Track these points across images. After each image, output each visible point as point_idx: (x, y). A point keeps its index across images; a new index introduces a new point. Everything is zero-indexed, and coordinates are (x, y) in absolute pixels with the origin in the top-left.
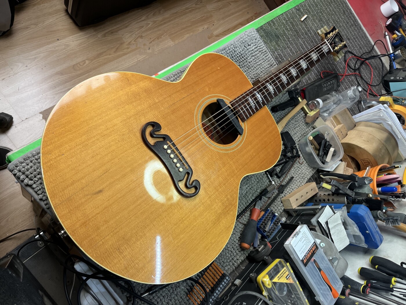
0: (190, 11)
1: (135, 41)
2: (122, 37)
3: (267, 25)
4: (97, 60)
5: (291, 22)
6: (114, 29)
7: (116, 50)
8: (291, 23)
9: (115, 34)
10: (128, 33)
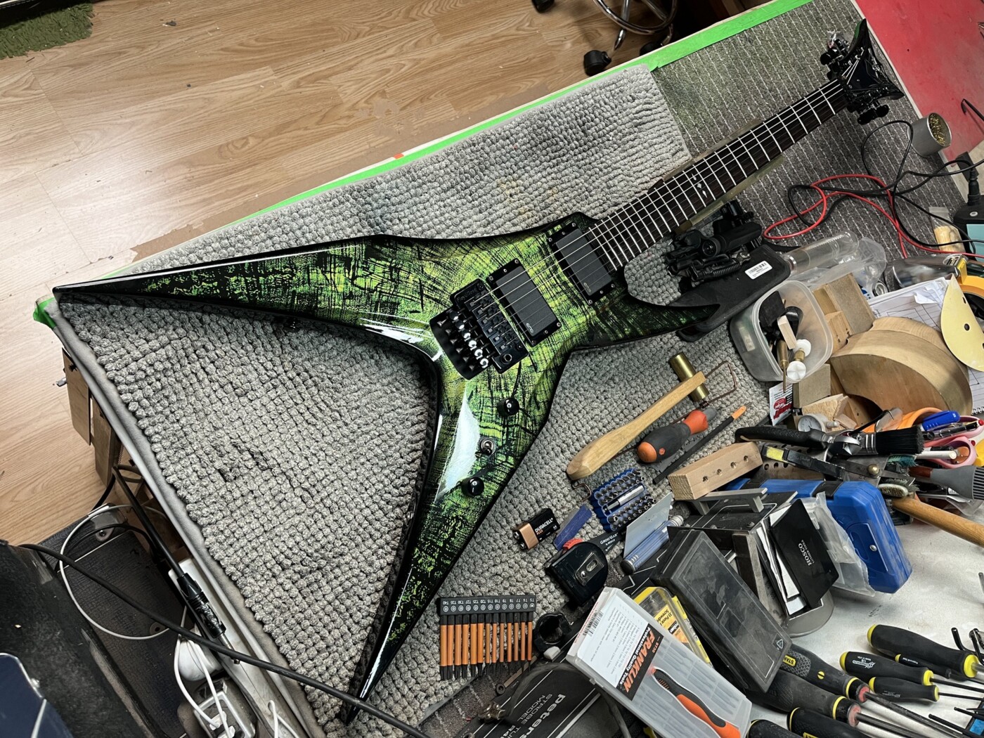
0: (503, 44)
1: (366, 102)
2: (339, 90)
3: (672, 67)
4: (275, 138)
5: (730, 68)
6: (321, 71)
7: (321, 120)
9: (323, 83)
10: (352, 83)
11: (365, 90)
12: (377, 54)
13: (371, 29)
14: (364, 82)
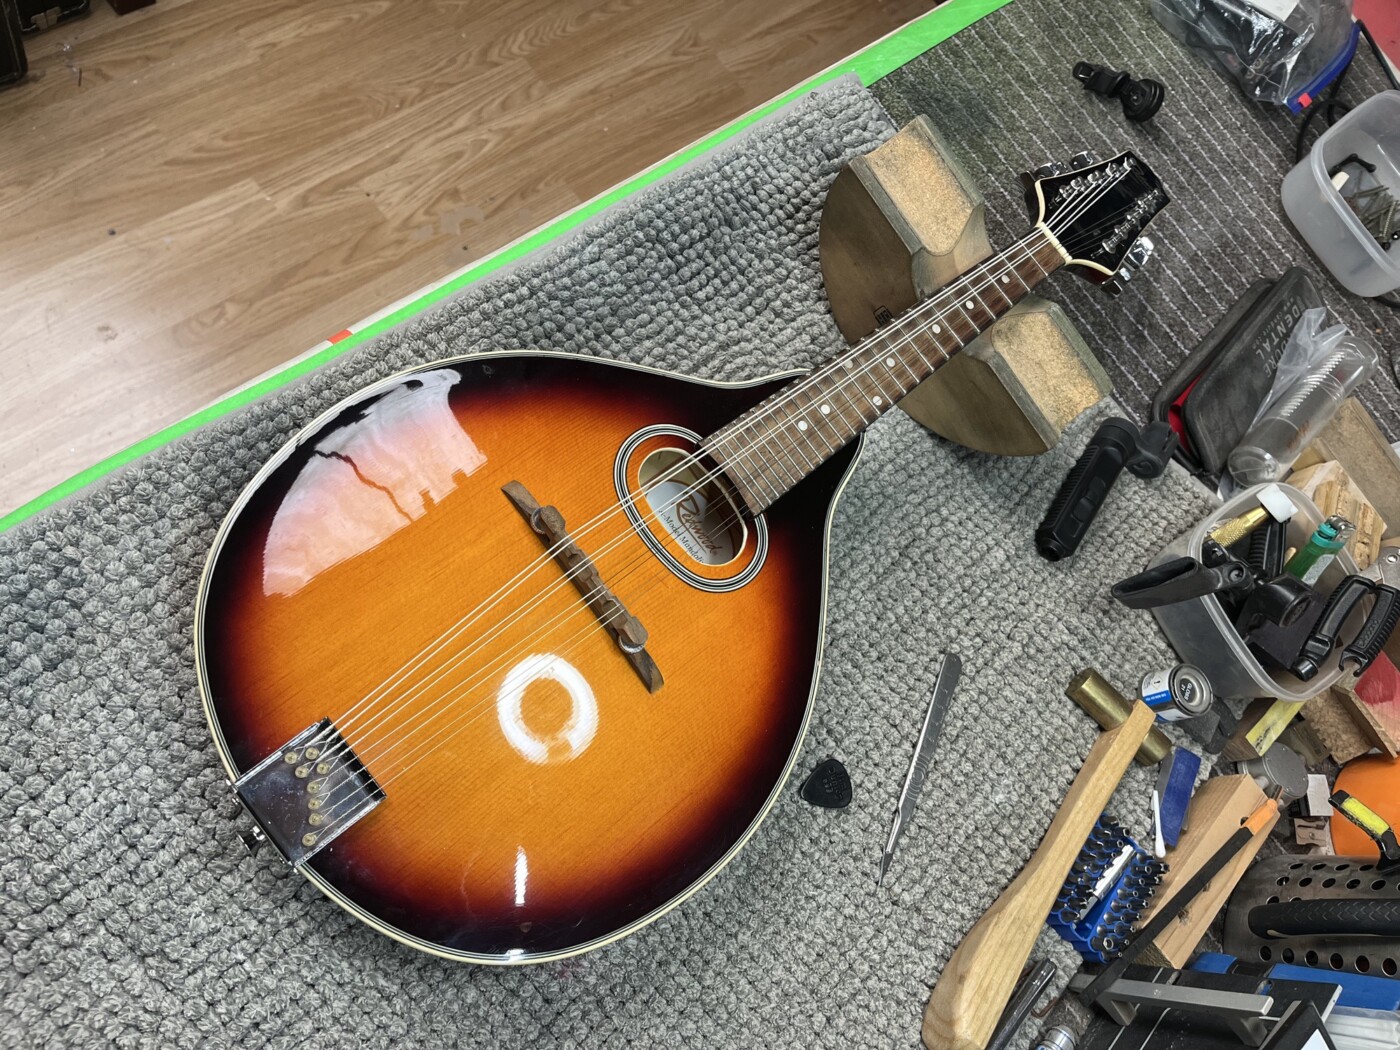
0: (653, 81)
1: (427, 213)
2: (378, 200)
3: (926, 62)
4: (272, 297)
5: (1043, 46)
6: (342, 174)
7: (350, 256)
8: (1041, 47)
9: (347, 193)
10: (397, 185)
11: (423, 193)
12: (438, 131)
13: (424, 91)
14: (421, 180)
